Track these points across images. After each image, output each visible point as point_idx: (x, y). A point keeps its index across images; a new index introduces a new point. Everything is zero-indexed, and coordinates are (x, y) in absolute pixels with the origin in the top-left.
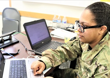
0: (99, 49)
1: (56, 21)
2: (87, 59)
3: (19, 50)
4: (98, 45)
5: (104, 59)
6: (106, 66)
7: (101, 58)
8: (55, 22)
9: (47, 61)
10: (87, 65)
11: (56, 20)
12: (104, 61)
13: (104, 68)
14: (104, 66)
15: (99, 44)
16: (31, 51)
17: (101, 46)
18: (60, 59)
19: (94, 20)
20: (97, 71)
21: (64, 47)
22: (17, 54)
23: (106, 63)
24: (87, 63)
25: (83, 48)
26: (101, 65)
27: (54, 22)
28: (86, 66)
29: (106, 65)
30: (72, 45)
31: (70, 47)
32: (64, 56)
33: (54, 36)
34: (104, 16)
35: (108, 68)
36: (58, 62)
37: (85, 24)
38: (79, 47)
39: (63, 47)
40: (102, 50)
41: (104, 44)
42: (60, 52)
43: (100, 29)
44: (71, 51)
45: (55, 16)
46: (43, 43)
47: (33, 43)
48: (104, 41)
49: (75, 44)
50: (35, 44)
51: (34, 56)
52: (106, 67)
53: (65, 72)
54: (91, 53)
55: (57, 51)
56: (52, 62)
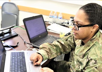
0: (90, 45)
1: (53, 16)
2: (80, 53)
3: (18, 43)
4: (90, 41)
5: (94, 54)
6: (96, 60)
7: (92, 53)
8: (51, 17)
9: (44, 54)
10: (79, 58)
11: (52, 15)
12: (94, 55)
13: (94, 62)
14: (94, 60)
15: (91, 40)
16: (30, 44)
17: (93, 42)
18: (55, 52)
19: (87, 19)
20: (88, 64)
21: (60, 42)
22: (17, 46)
23: (96, 57)
24: (79, 57)
25: (76, 43)
26: (91, 59)
27: (50, 18)
29: (96, 59)
31: (65, 41)
33: (50, 31)
34: (96, 16)
35: (98, 62)
36: (53, 55)
37: (79, 23)
38: (73, 42)
39: (58, 42)
40: (93, 46)
41: (95, 41)
42: (56, 46)
43: (93, 28)
44: (65, 45)
45: (51, 12)
46: (40, 37)
47: (31, 37)
48: (95, 38)
50: (33, 37)
51: (32, 49)
52: (96, 61)
53: (59, 64)
54: (84, 48)
55: (53, 45)
56: (48, 55)
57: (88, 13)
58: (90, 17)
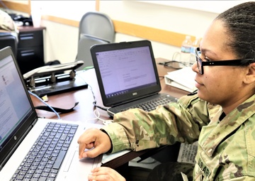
0: (237, 121)
1: (190, 48)
2: (208, 142)
3: (76, 104)
4: (236, 110)
5: (240, 148)
6: (240, 165)
7: (235, 144)
8: (187, 51)
9: (117, 134)
10: (205, 156)
11: (190, 46)
12: (239, 152)
13: (235, 170)
14: (236, 166)
15: (240, 108)
17: (244, 114)
18: (151, 134)
19: (230, 45)
22: (72, 111)
23: (242, 158)
25: (210, 116)
26: (228, 162)
27: (184, 52)
28: (202, 161)
29: (240, 162)
30: (190, 106)
31: (184, 109)
32: (164, 129)
35: (245, 171)
36: (145, 141)
39: (167, 108)
41: (250, 110)
42: (156, 118)
43: (247, 72)
44: (185, 120)
45: (187, 37)
46: (134, 94)
48: (252, 102)
49: (196, 105)
51: (104, 121)
52: (240, 168)
53: (175, 170)
56: (128, 138)
57: (235, 26)
58: (237, 38)
